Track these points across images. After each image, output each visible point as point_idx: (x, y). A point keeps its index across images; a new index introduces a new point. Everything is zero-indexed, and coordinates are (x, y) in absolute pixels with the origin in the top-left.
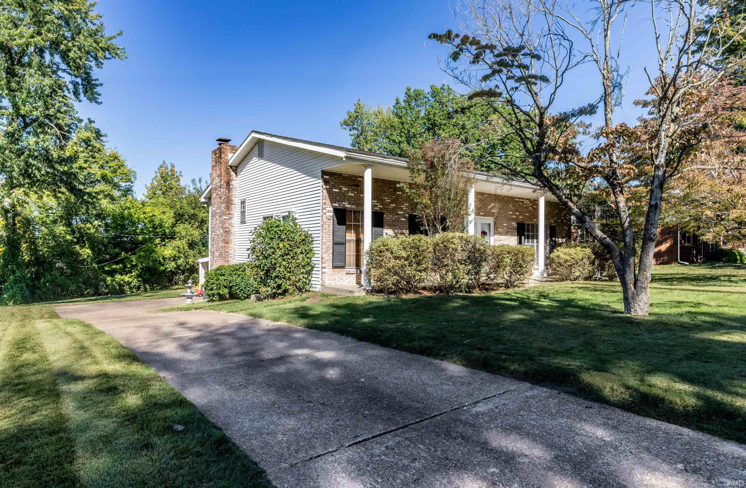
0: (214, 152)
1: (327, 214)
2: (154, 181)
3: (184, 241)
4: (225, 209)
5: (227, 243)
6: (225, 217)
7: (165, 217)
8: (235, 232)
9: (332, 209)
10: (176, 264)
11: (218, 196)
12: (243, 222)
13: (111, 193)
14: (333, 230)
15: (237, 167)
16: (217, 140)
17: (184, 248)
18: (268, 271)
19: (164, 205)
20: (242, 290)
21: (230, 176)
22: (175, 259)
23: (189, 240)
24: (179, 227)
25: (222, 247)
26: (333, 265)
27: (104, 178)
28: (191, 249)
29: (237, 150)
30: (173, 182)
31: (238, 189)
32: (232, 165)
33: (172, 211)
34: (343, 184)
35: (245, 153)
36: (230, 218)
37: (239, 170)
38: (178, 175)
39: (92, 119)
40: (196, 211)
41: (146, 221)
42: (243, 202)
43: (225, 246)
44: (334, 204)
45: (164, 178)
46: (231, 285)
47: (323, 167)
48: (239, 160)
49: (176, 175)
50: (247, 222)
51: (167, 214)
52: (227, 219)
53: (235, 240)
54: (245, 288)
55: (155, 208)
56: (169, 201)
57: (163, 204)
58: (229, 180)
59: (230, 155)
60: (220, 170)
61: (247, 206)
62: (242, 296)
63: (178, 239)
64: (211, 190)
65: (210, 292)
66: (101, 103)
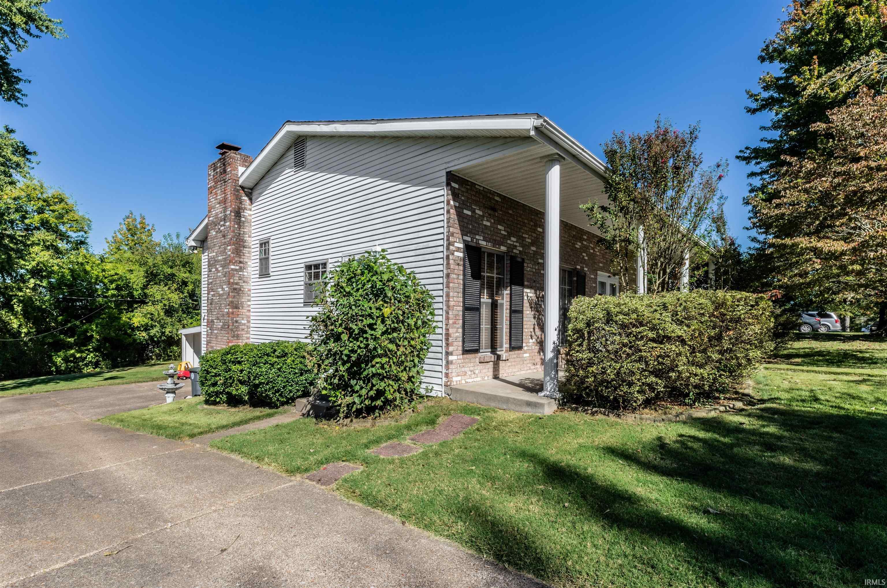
0: (214, 167)
1: (456, 254)
2: (118, 234)
3: (159, 307)
4: (233, 253)
5: (237, 307)
6: (233, 267)
7: (132, 276)
8: (250, 290)
9: (461, 246)
10: (148, 334)
11: (220, 235)
12: (264, 273)
13: (55, 244)
14: (464, 285)
15: (252, 189)
16: (219, 147)
17: (158, 314)
18: (358, 363)
19: (131, 261)
20: (278, 391)
21: (241, 203)
22: (146, 328)
23: (165, 305)
24: (151, 290)
25: (228, 313)
26: (463, 347)
27: (45, 224)
28: (168, 316)
29: (251, 163)
30: (144, 237)
31: (253, 224)
32: (243, 185)
33: (141, 269)
34: (476, 203)
35: (269, 164)
36: (241, 269)
37: (255, 193)
38: (150, 228)
39: (11, 127)
40: (174, 271)
41: (106, 281)
42: (264, 244)
43: (233, 313)
44: (466, 238)
45: (132, 231)
46: (257, 382)
47: (449, 165)
48: (257, 177)
49: (147, 228)
50: (272, 274)
51: (135, 273)
52: (236, 270)
53: (249, 303)
54: (284, 387)
55: (118, 265)
56: (138, 258)
57: (128, 260)
58: (239, 208)
59: (241, 169)
60: (224, 192)
61: (271, 250)
62: (278, 400)
63: (150, 304)
64: (207, 226)
65: (212, 389)
66: (26, 106)
